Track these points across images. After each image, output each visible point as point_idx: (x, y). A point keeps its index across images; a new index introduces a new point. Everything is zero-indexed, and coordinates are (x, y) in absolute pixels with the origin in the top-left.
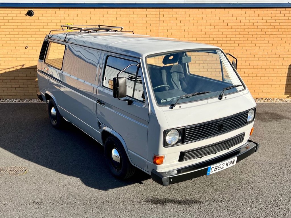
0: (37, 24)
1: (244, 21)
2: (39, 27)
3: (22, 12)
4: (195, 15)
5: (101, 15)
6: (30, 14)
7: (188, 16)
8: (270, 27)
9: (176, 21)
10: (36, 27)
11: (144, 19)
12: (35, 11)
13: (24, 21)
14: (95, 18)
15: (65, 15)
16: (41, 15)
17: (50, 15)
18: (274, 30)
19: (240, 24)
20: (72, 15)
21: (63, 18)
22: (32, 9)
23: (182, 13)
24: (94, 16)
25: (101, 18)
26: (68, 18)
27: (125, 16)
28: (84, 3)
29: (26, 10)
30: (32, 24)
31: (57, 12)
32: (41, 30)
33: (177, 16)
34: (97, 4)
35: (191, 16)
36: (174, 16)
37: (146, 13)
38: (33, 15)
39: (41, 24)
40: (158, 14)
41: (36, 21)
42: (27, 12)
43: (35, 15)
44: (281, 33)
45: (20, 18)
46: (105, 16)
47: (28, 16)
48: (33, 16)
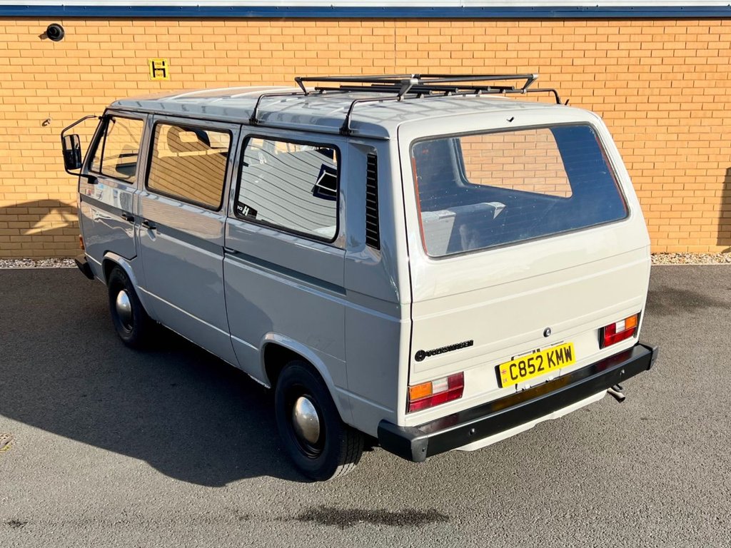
0: (75, 61)
1: (616, 54)
2: (79, 69)
3: (33, 30)
4: (487, 39)
5: (243, 38)
6: (54, 34)
7: (470, 39)
8: (684, 68)
9: (440, 54)
10: (72, 69)
11: (354, 47)
12: (68, 26)
13: (40, 53)
14: (227, 46)
15: (147, 38)
16: (84, 38)
17: (106, 38)
18: (695, 76)
19: (605, 61)
20: (165, 38)
21: (142, 46)
22: (59, 23)
23: (454, 34)
24: (222, 38)
25: (242, 46)
26: (154, 46)
27: (306, 39)
28: (196, 5)
29: (44, 25)
30: (60, 61)
31: (125, 30)
32: (84, 77)
33: (441, 39)
34: (231, 7)
35: (478, 39)
36: (433, 39)
37: (361, 31)
38: (61, 38)
39: (83, 61)
40: (391, 35)
41: (71, 53)
42: (46, 30)
43: (66, 37)
44: (713, 83)
45: (27, 46)
46: (252, 38)
47: (48, 39)
48: (63, 39)
